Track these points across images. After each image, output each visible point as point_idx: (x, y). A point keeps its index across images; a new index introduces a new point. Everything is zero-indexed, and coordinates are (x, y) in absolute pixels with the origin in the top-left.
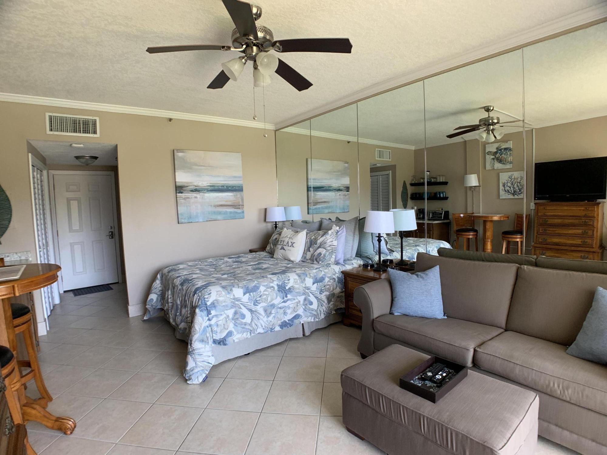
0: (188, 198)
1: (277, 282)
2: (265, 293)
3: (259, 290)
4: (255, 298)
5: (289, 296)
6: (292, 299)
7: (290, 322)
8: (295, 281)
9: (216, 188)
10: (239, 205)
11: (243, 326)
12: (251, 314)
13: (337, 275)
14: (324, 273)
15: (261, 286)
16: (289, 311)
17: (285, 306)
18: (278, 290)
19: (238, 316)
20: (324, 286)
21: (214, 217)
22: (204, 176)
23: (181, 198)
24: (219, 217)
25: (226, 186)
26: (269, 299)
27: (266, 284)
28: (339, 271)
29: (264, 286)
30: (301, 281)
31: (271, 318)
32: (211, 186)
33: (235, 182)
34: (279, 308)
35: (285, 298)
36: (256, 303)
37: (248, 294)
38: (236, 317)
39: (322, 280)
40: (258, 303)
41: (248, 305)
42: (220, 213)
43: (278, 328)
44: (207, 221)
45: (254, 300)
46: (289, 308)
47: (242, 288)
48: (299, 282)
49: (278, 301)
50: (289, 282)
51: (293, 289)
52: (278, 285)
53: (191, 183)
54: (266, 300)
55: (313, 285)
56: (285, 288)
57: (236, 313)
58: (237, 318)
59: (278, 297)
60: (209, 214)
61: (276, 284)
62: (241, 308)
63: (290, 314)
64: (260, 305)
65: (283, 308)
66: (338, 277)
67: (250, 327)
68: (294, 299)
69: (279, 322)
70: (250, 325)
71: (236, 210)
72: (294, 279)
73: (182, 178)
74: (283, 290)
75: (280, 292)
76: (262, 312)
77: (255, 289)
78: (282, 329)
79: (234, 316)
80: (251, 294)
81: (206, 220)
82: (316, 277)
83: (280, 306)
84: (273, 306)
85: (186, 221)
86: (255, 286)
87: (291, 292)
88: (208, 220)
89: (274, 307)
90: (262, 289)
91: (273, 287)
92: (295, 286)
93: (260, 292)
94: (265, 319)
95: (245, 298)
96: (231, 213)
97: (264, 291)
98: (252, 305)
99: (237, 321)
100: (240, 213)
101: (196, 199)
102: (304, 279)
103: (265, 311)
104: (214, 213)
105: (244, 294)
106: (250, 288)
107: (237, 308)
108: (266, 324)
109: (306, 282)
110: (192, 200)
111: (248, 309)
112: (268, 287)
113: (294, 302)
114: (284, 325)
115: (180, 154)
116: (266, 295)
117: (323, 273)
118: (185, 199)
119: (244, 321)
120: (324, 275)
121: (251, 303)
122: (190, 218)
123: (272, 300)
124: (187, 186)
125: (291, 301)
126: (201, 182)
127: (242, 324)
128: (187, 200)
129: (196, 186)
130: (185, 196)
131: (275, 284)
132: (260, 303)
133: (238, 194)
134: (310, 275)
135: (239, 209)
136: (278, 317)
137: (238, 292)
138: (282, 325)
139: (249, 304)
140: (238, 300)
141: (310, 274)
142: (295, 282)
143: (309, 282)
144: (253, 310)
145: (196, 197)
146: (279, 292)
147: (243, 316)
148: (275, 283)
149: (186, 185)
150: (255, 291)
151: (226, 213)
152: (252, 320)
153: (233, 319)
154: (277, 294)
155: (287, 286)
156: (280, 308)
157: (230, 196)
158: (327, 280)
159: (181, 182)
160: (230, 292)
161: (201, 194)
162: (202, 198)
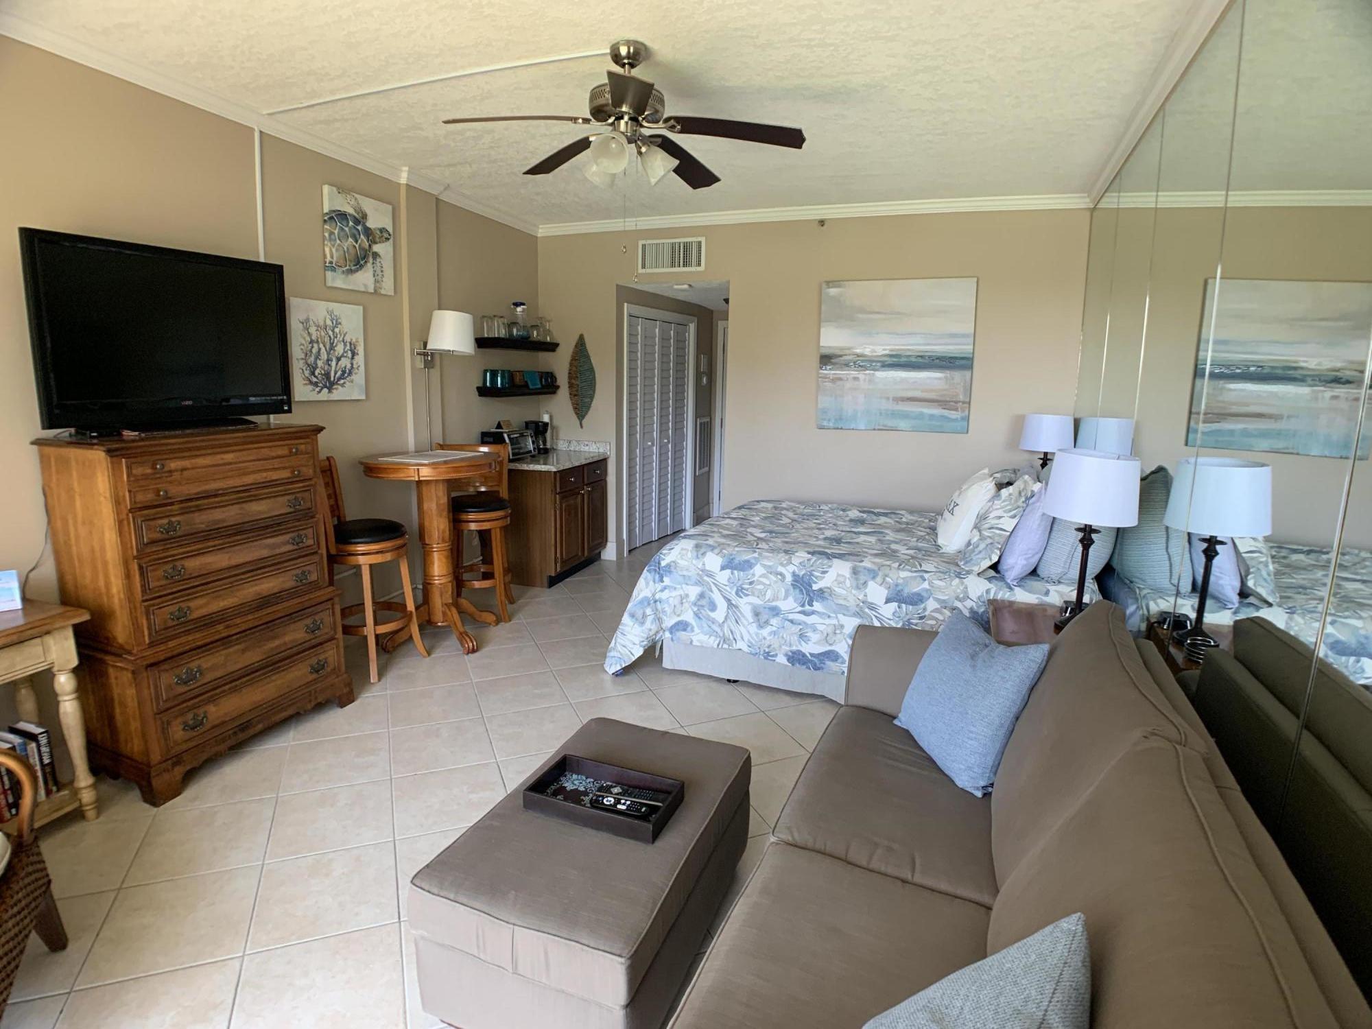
0: (840, 379)
1: (796, 568)
2: (761, 579)
3: (752, 571)
4: (740, 583)
5: (817, 606)
6: (824, 614)
7: (813, 659)
8: (841, 579)
9: (903, 359)
10: (956, 402)
11: (710, 623)
12: (728, 608)
13: (969, 604)
14: (928, 587)
15: (759, 565)
16: (814, 637)
17: (805, 623)
18: (792, 584)
19: (704, 603)
20: (921, 618)
21: (890, 423)
22: (877, 334)
23: (826, 378)
24: (902, 424)
25: (930, 357)
26: (769, 594)
27: (771, 564)
28: (982, 596)
29: (764, 566)
30: (854, 585)
31: (765, 632)
32: (891, 356)
33: (951, 347)
34: (788, 620)
35: (807, 607)
36: (740, 592)
37: (728, 572)
38: (700, 603)
39: (916, 600)
40: (743, 593)
41: (727, 591)
42: (905, 416)
43: (782, 659)
44: (874, 430)
45: (738, 585)
46: (815, 630)
47: (724, 556)
48: (848, 583)
49: (789, 604)
50: (824, 577)
51: (830, 595)
52: (794, 574)
53: (849, 349)
54: (762, 594)
55: (886, 603)
56: (811, 587)
57: (702, 596)
58: (703, 606)
59: (791, 599)
60: (881, 414)
61: (791, 571)
62: (712, 591)
63: (814, 643)
64: (745, 599)
65: (800, 624)
66: (971, 610)
67: (718, 630)
68: (829, 617)
69: (786, 648)
70: (721, 626)
71: (946, 413)
72: (838, 575)
73: (832, 338)
74: (804, 586)
75: (798, 591)
76: (749, 616)
77: (747, 566)
78: (793, 665)
79: (699, 600)
80: (736, 572)
81: (873, 428)
82: (900, 588)
83: (791, 617)
84: (775, 611)
85: (831, 425)
86: (747, 561)
87: (824, 599)
88: (877, 428)
89: (777, 614)
90: (758, 570)
91: (781, 574)
92: (836, 589)
93: (754, 575)
94: (753, 628)
95: (724, 577)
96: (932, 417)
97: (760, 577)
98: (734, 593)
99: (702, 611)
100: (956, 420)
101: (857, 383)
102: (865, 583)
103: (757, 614)
104: (894, 415)
105: (723, 568)
106: (736, 561)
107: (705, 588)
108: (752, 638)
109: (867, 591)
110: (848, 385)
111: (725, 597)
112: (771, 571)
113: (827, 621)
114: (797, 658)
115: (833, 291)
116: (764, 584)
117: (926, 585)
118: (834, 380)
119: (712, 615)
120: (927, 590)
121: (731, 588)
122: (841, 419)
123: (775, 598)
124: (841, 356)
125: (821, 617)
126: (871, 347)
127: (709, 618)
128: (839, 383)
129: (858, 356)
130: (835, 376)
131: (788, 571)
132: (747, 595)
133: (958, 376)
134: (884, 579)
135: (956, 410)
136: (783, 637)
137: (713, 561)
138: (793, 657)
139: (727, 588)
140: (710, 575)
141: (886, 576)
142: (840, 581)
143: (876, 592)
144: (734, 602)
145: (856, 379)
146: (794, 588)
147: (713, 607)
148: (791, 568)
149: (838, 352)
150: (742, 570)
151: (921, 416)
152: (726, 618)
153: (695, 604)
154: (787, 591)
155: (816, 583)
156: (792, 621)
157: (936, 378)
158: (931, 605)
159: (830, 347)
160: (699, 556)
161: (868, 372)
162: (870, 381)
